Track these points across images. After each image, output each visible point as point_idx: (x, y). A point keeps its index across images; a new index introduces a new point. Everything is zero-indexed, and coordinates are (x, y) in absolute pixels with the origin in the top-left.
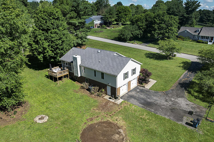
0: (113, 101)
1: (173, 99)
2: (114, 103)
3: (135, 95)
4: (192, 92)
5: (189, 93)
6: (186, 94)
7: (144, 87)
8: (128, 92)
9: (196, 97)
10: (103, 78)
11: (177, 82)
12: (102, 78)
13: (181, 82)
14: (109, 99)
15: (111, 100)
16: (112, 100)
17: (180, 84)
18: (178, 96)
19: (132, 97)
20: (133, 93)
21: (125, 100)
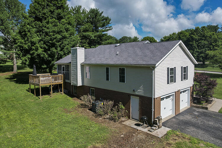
0: (146, 130)
2: (147, 134)
3: (194, 120)
7: (207, 108)
8: (176, 116)
10: (122, 79)
12: (120, 81)
14: (135, 127)
15: (139, 128)
19: (187, 123)
21: (174, 129)
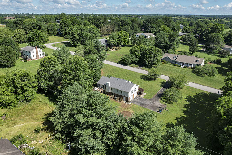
1: (153, 102)
4: (163, 99)
5: (161, 99)
6: (160, 99)
7: (140, 97)
8: (133, 99)
9: (164, 101)
11: (157, 94)
12: (121, 93)
13: (158, 94)
16: (126, 103)
17: (157, 95)
18: (156, 101)
20: (135, 100)
